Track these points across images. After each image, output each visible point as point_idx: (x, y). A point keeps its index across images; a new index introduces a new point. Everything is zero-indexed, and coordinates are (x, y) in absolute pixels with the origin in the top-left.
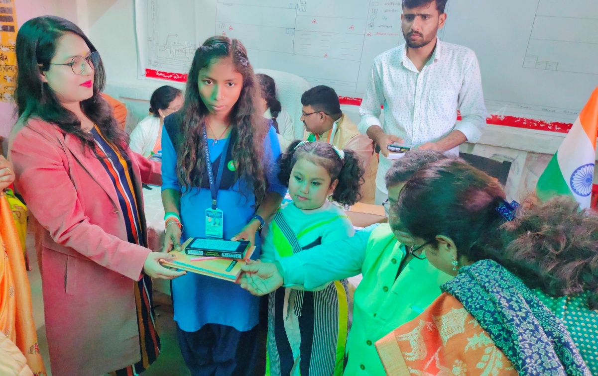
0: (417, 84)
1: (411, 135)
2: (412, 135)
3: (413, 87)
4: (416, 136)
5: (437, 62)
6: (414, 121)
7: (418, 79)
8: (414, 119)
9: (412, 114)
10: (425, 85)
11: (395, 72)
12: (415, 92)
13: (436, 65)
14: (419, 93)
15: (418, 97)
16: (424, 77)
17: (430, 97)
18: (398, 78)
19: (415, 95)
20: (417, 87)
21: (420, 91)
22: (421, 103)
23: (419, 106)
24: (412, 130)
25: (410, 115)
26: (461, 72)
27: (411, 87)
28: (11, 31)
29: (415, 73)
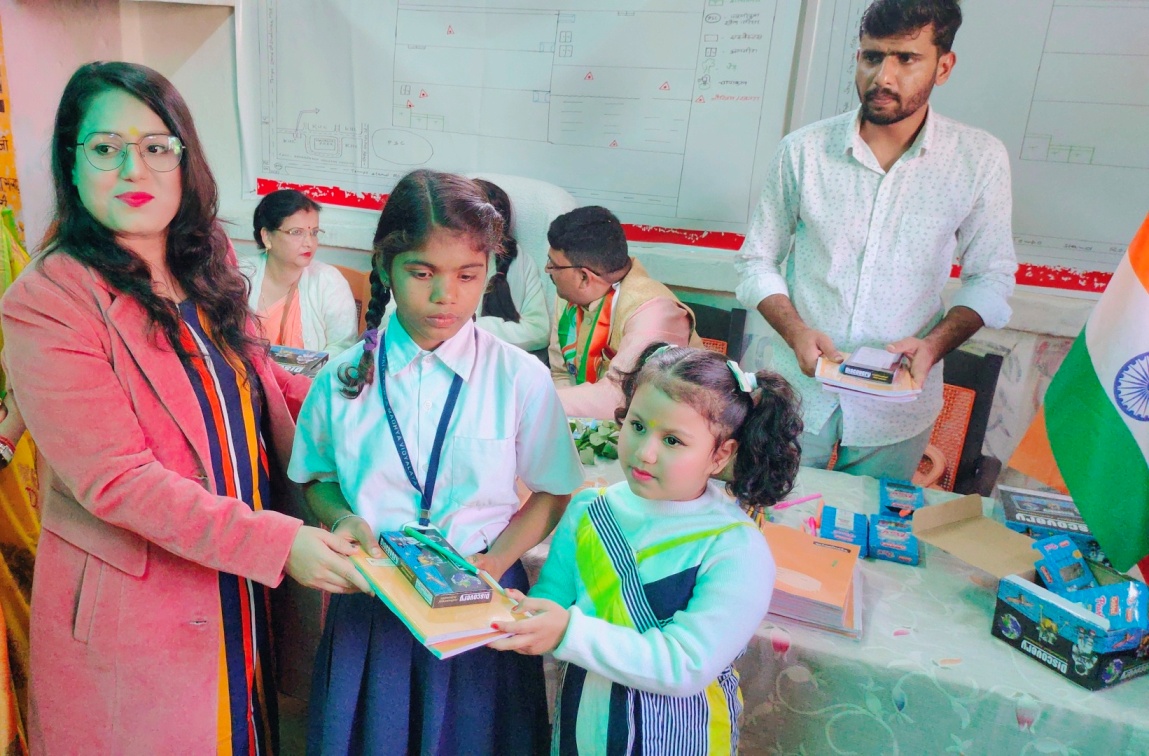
5: (925, 156)
6: (862, 276)
8: (863, 271)
15: (875, 225)
17: (902, 228)
22: (881, 238)
25: (855, 262)
29: (875, 175)
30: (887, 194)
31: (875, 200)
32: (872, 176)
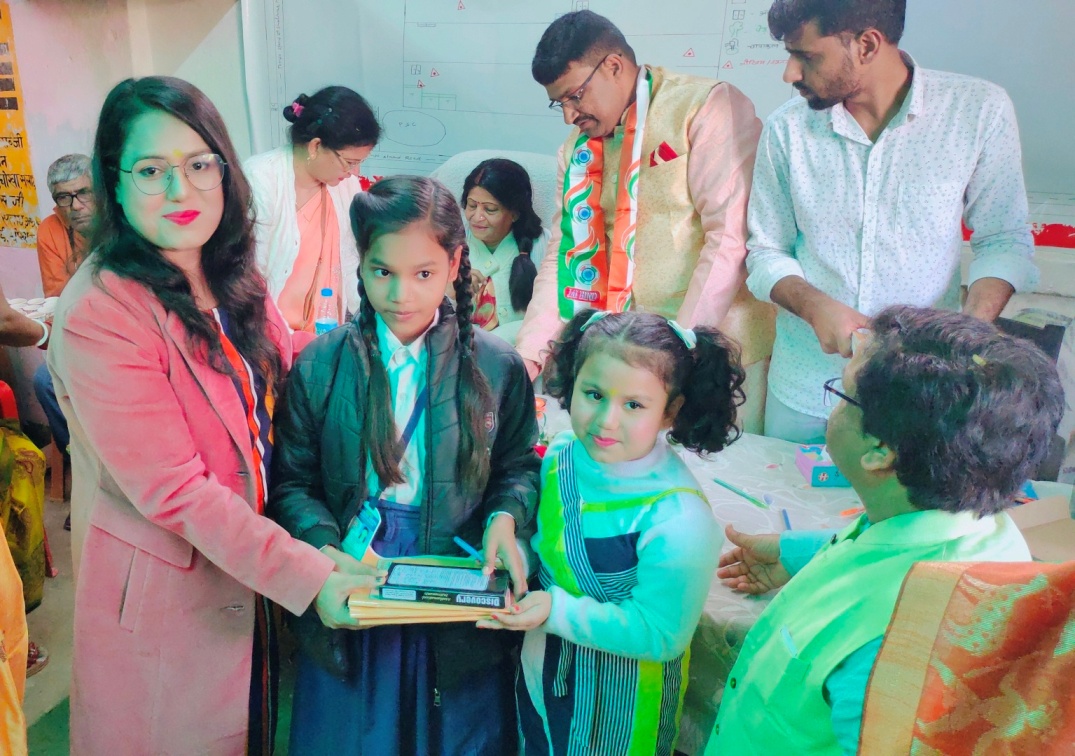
0: (869, 171)
1: (856, 285)
2: (859, 283)
3: (859, 176)
4: (868, 285)
5: (916, 120)
6: (863, 254)
7: (871, 159)
8: (863, 247)
9: (859, 237)
10: (887, 173)
11: (818, 144)
12: (864, 188)
13: (913, 127)
14: (873, 189)
15: (870, 199)
16: (884, 153)
17: (900, 199)
18: (825, 156)
19: (864, 194)
20: (868, 177)
21: (874, 184)
22: (878, 211)
23: (874, 221)
24: (859, 274)
25: (854, 239)
26: (974, 138)
29: (861, 146)
31: (865, 173)
32: (859, 148)
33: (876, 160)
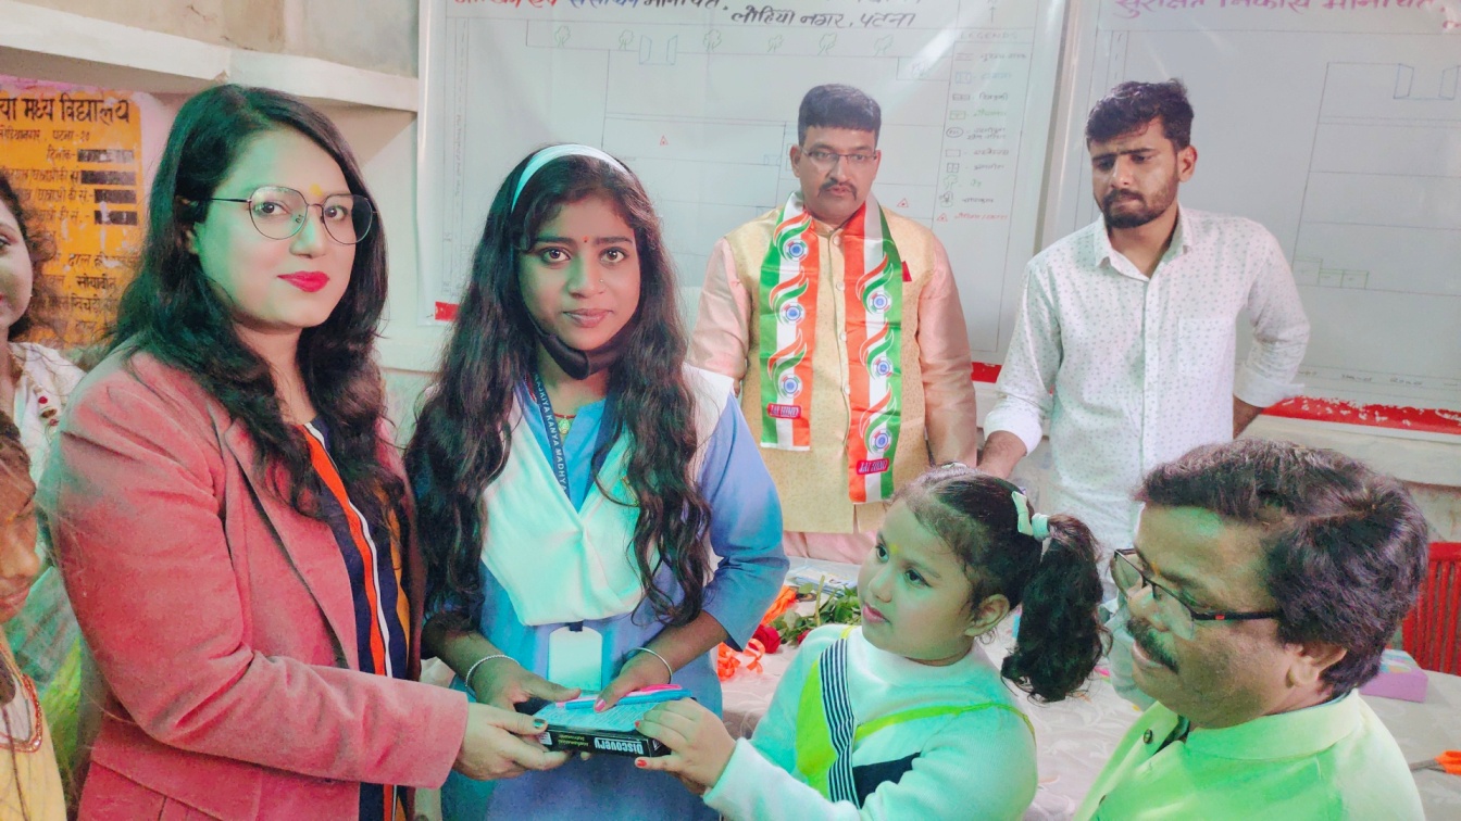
4: (1152, 427)
6: (1146, 394)
8: (1146, 387)
9: (1141, 376)
11: (1088, 282)
13: (1187, 260)
14: (1150, 328)
15: (1150, 336)
17: (1180, 335)
18: (1096, 295)
23: (1156, 359)
27: (1132, 314)
28: (127, 223)
29: (1138, 282)
30: (1155, 301)
31: (1144, 309)
32: (1135, 285)
33: (1153, 295)
